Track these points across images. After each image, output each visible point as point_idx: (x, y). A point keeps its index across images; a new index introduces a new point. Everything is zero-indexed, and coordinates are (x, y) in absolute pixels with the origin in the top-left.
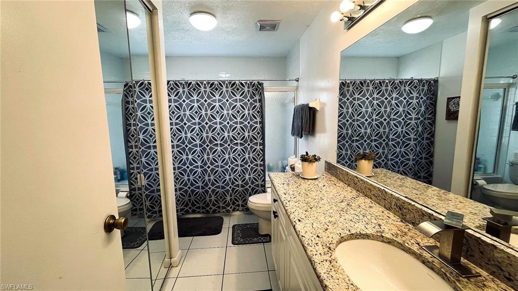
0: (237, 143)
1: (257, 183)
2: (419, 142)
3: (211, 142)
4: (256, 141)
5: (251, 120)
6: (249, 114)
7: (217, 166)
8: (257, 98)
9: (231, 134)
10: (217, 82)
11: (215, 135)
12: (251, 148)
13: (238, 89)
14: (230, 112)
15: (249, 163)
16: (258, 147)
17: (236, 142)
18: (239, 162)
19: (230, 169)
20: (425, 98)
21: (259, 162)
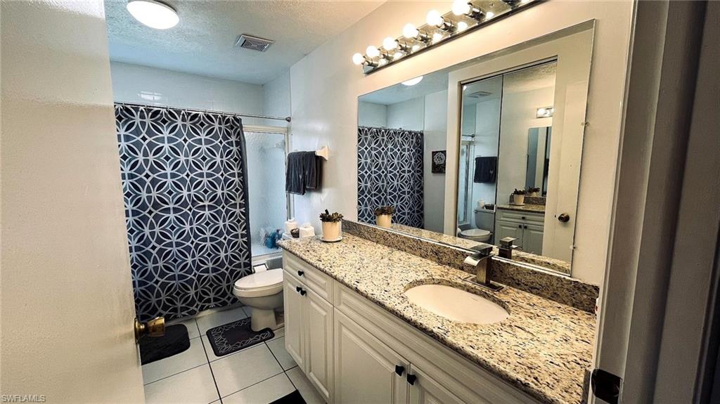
0: (204, 206)
1: (238, 262)
2: (412, 195)
3: (156, 206)
4: (233, 202)
5: (226, 171)
6: (222, 162)
7: (170, 245)
8: (233, 139)
9: (192, 192)
10: (165, 110)
11: (164, 195)
12: (227, 211)
13: (202, 125)
14: (191, 158)
15: (225, 235)
16: (238, 211)
17: (201, 204)
18: (208, 235)
19: (192, 246)
20: (414, 151)
21: (240, 232)
